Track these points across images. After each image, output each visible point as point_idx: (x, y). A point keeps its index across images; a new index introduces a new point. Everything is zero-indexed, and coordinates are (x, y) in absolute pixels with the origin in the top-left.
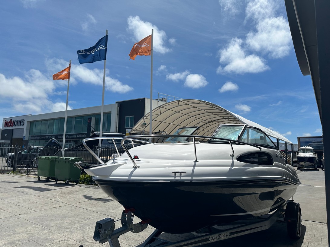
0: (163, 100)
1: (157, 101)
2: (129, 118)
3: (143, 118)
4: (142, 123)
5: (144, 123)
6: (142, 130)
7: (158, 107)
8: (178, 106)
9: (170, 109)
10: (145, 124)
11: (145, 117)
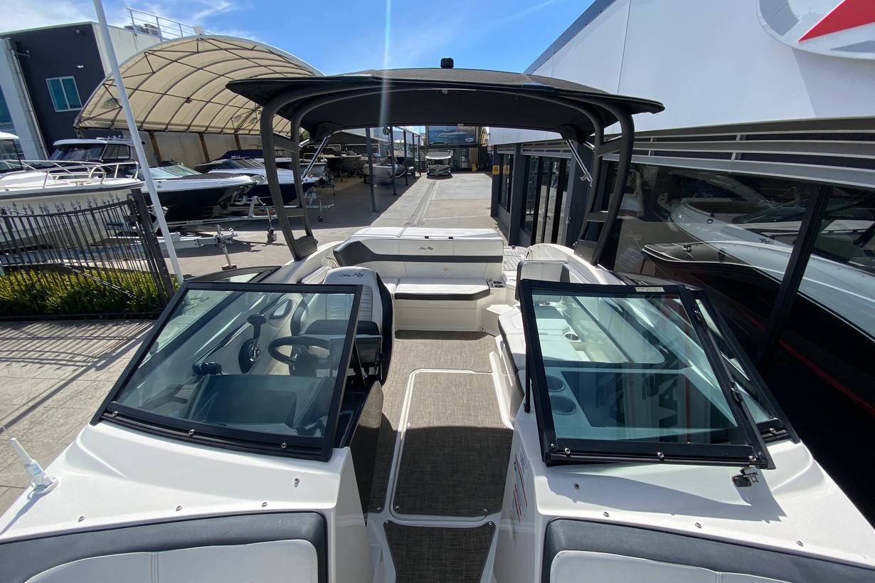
0: (149, 31)
1: (130, 33)
2: (58, 84)
3: (104, 84)
4: (104, 99)
5: (111, 100)
6: (111, 116)
7: (140, 53)
8: (198, 52)
9: (176, 61)
10: (116, 101)
11: (110, 83)
